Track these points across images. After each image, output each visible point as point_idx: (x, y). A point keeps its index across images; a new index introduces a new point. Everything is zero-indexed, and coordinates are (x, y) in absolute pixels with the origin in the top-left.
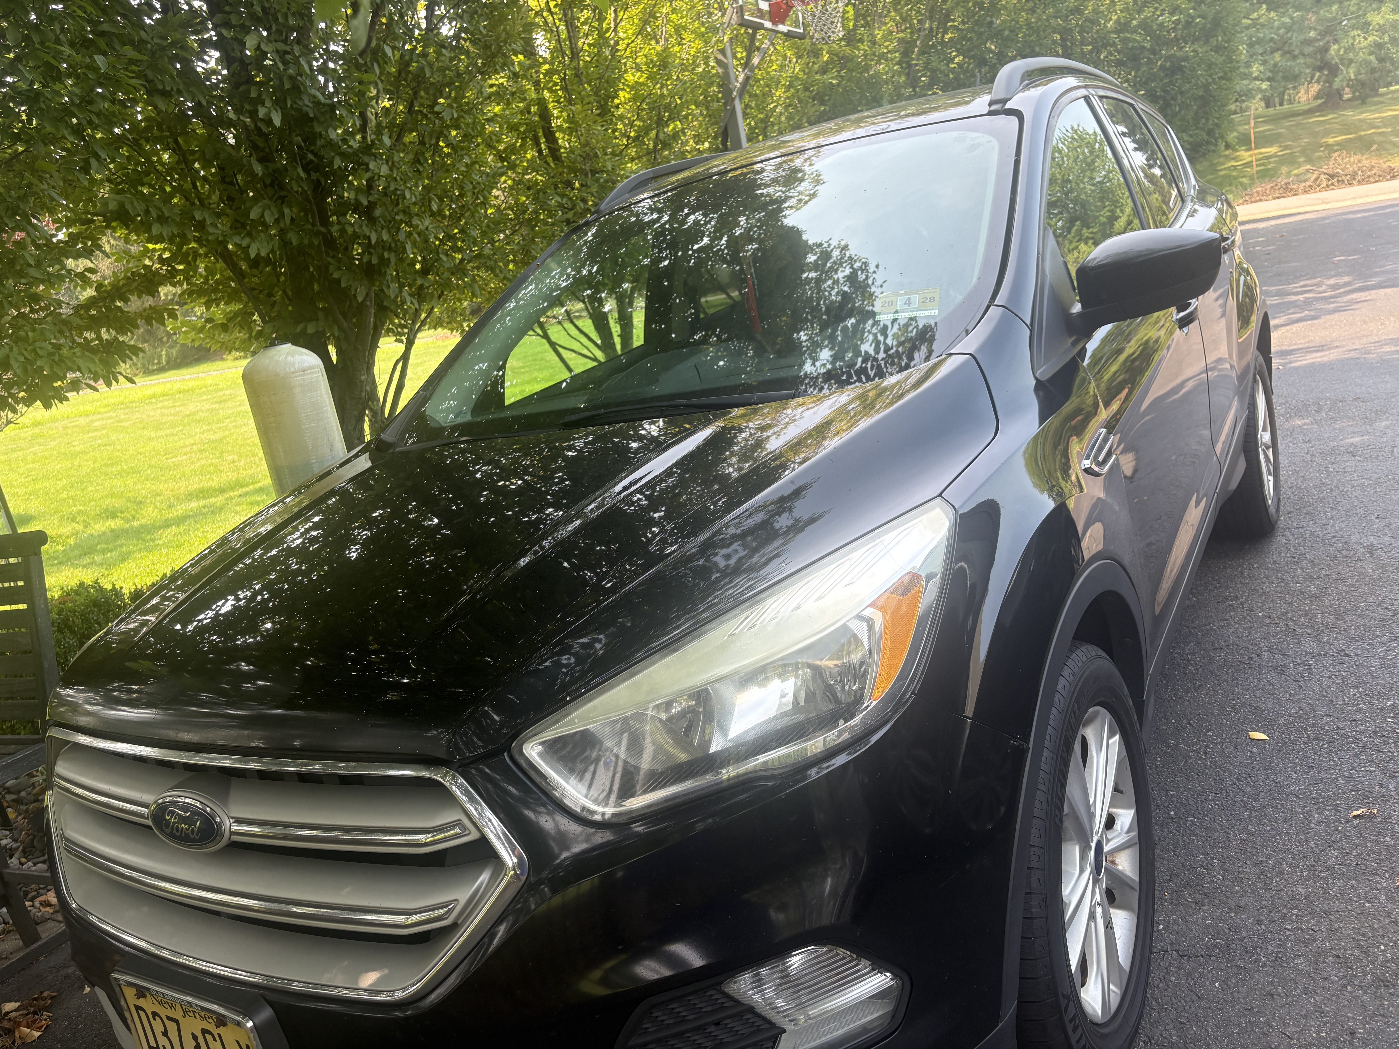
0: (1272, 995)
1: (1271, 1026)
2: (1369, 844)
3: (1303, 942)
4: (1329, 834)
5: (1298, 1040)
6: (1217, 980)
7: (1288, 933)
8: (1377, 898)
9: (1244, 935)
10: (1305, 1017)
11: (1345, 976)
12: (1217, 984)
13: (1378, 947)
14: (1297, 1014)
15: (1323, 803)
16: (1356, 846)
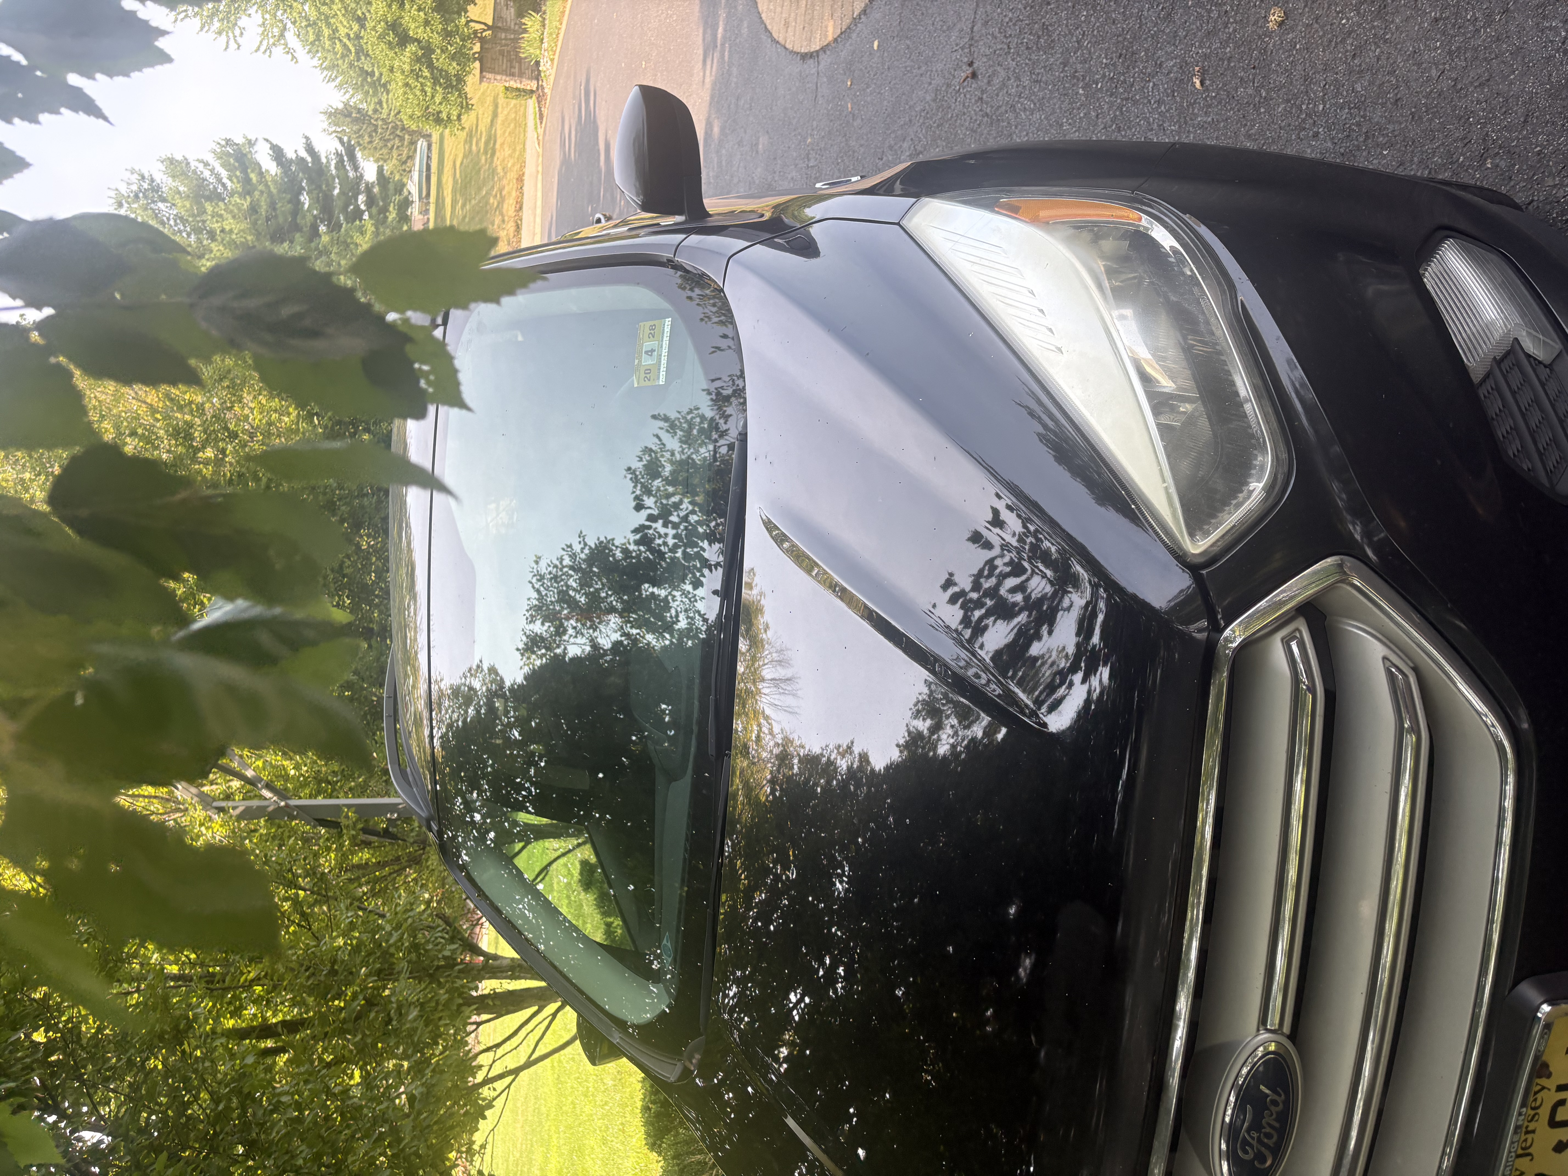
0: (1397, 101)
1: (1431, 91)
2: (1232, 64)
3: (1338, 89)
4: (1220, 103)
5: (1445, 64)
6: (1381, 153)
7: (1328, 106)
8: (1291, 40)
9: (1329, 144)
10: (1419, 65)
11: (1375, 43)
12: (1385, 153)
13: (1344, 25)
14: (1417, 72)
15: (1185, 118)
16: (1235, 75)
